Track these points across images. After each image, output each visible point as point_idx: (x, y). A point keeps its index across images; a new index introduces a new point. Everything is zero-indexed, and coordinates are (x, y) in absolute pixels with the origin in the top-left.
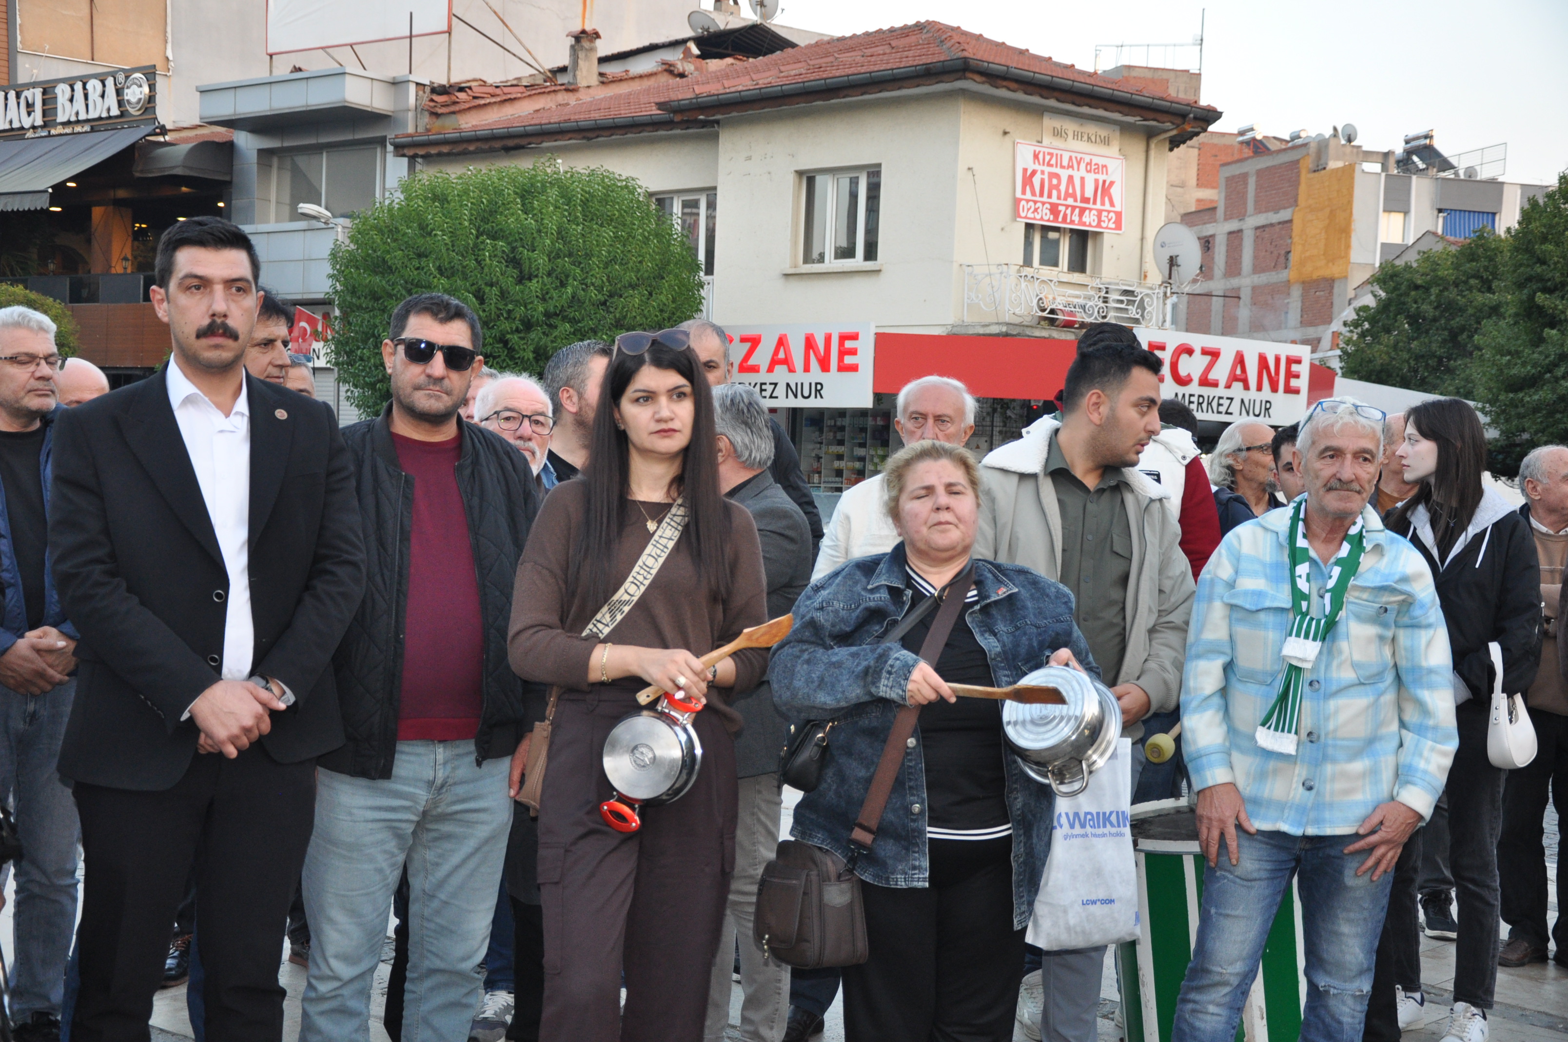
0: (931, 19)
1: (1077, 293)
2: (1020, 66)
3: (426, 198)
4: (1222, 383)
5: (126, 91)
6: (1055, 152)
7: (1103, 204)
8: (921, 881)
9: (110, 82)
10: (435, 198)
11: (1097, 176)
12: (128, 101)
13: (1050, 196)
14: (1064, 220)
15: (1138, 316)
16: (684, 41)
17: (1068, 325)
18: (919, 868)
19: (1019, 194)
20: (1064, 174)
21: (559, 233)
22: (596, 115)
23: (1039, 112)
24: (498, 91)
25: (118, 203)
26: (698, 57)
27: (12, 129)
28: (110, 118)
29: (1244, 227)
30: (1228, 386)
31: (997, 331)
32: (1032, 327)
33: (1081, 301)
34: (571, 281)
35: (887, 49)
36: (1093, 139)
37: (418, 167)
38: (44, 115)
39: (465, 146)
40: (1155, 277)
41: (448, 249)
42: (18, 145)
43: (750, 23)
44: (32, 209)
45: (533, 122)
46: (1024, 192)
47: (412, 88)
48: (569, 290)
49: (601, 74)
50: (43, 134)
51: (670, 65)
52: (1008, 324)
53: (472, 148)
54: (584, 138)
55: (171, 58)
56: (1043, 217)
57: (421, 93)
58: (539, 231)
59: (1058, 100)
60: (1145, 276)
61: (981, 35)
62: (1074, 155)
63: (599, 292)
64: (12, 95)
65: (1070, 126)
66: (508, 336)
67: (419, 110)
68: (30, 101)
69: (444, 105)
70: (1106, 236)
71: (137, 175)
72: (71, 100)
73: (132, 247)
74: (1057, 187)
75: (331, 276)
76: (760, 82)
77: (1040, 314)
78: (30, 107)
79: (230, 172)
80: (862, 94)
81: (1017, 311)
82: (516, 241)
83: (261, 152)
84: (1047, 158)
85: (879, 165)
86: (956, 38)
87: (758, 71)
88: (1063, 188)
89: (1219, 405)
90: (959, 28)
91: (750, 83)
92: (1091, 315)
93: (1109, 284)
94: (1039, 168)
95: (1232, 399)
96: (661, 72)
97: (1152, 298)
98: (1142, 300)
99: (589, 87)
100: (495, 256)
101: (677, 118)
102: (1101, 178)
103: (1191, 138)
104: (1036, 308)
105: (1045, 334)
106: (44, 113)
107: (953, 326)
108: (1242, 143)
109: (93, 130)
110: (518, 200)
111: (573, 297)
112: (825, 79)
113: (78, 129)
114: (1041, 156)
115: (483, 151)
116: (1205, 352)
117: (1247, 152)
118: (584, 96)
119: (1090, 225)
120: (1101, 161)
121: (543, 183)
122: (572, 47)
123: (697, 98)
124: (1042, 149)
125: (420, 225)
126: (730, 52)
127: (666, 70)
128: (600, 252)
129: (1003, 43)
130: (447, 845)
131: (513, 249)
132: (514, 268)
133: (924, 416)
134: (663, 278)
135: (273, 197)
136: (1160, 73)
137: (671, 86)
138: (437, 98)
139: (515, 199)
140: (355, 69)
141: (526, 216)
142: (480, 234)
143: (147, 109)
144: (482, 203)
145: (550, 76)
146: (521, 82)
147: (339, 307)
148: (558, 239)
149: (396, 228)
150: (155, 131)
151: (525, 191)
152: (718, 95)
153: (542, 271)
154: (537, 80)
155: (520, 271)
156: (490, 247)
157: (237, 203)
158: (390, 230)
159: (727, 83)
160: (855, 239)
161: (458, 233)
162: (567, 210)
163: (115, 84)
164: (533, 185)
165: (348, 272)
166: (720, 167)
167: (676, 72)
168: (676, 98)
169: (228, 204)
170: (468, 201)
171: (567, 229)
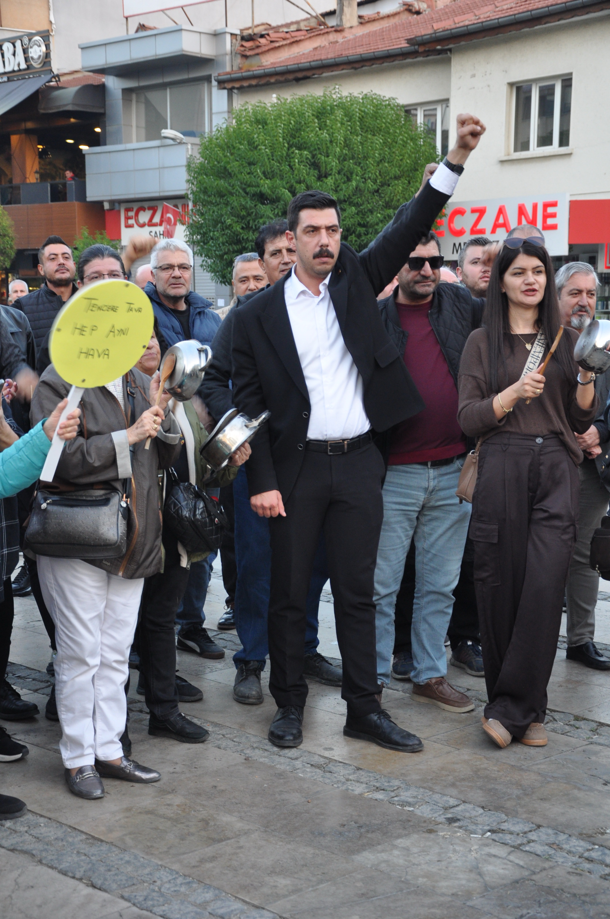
3: (251, 122)
5: (30, 50)
9: (18, 44)
10: (258, 122)
12: (32, 58)
21: (345, 142)
24: (288, 36)
25: (28, 132)
28: (20, 70)
34: (354, 176)
37: (235, 97)
39: (267, 79)
41: (269, 159)
45: (315, 59)
47: (228, 37)
48: (354, 183)
49: (360, 17)
51: (409, 5)
53: (273, 80)
54: (353, 68)
55: (53, 22)
57: (234, 41)
58: (331, 142)
63: (374, 184)
67: (234, 53)
69: (251, 49)
71: (42, 111)
73: (39, 163)
75: (188, 181)
76: (482, 16)
79: (104, 106)
80: (559, 21)
82: (315, 150)
83: (125, 91)
85: (571, 74)
91: (474, 18)
96: (403, 11)
99: (351, 27)
100: (301, 162)
101: (421, 49)
109: (9, 80)
110: (316, 120)
111: (356, 188)
112: (531, 11)
115: (282, 82)
118: (349, 35)
121: (332, 108)
123: (435, 33)
125: (248, 142)
128: (374, 154)
130: (435, 524)
131: (313, 156)
132: (314, 169)
134: (417, 170)
135: (134, 124)
137: (410, 23)
138: (246, 44)
139: (313, 120)
140: (186, 26)
141: (321, 132)
142: (290, 146)
143: (45, 63)
144: (291, 123)
145: (322, 19)
146: (302, 26)
147: (193, 202)
148: (344, 147)
149: (232, 145)
150: (51, 78)
151: (320, 113)
152: (451, 30)
153: (334, 170)
154: (313, 23)
155: (319, 171)
156: (298, 156)
157: (109, 129)
158: (228, 147)
159: (457, 19)
160: (552, 131)
161: (275, 146)
162: (349, 126)
163: (22, 45)
164: (324, 108)
165: (200, 178)
166: (453, 84)
167: (414, 10)
168: (420, 35)
169: (103, 128)
170: (281, 123)
171: (350, 139)
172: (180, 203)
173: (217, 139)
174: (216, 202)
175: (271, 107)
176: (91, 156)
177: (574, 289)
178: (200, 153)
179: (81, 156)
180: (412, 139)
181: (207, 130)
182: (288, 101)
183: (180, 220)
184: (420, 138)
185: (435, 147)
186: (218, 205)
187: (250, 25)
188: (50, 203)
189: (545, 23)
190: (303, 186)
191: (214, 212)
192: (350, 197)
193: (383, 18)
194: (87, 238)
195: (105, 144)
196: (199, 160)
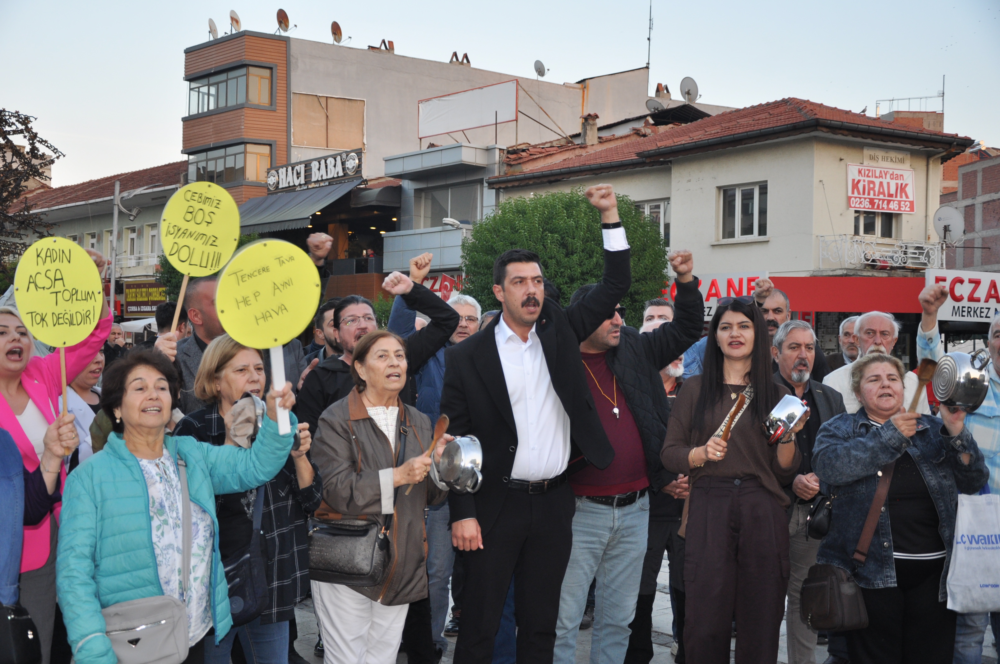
0: (792, 97)
1: (888, 249)
2: (849, 121)
3: (514, 212)
4: (983, 299)
5: (347, 163)
6: (871, 169)
7: (901, 197)
8: (893, 583)
9: (338, 158)
10: (519, 212)
11: (897, 181)
12: (348, 168)
13: (869, 194)
14: (878, 207)
15: (925, 262)
16: (645, 117)
17: (883, 268)
18: (891, 577)
19: (850, 194)
20: (877, 181)
21: (588, 227)
22: (600, 161)
23: (860, 147)
24: (543, 150)
25: (342, 221)
26: (653, 125)
27: (289, 187)
28: (338, 177)
29: (975, 203)
30: (986, 301)
31: (841, 273)
32: (861, 270)
33: (890, 254)
34: (595, 254)
35: (766, 115)
36: (894, 160)
37: (501, 195)
38: (305, 178)
39: (527, 181)
40: (935, 238)
41: (527, 240)
42: (293, 194)
43: (682, 104)
44: (302, 227)
45: (564, 167)
46: (853, 193)
47: (497, 152)
48: (595, 259)
49: (599, 138)
50: (305, 188)
51: (638, 130)
52: (847, 269)
53: (531, 182)
54: (593, 174)
55: (365, 143)
56: (866, 206)
57: (502, 154)
58: (577, 227)
59: (873, 139)
60: (929, 238)
61: (822, 104)
62: (882, 170)
64: (290, 169)
65: (880, 153)
66: (562, 286)
67: (501, 163)
68: (299, 171)
69: (515, 160)
70: (903, 215)
71: (353, 206)
72: (319, 169)
73: (349, 244)
74: (873, 189)
75: (462, 257)
76: (695, 138)
77: (866, 262)
78: (298, 174)
79: (400, 202)
80: (755, 142)
81: (852, 262)
82: (564, 233)
83: (416, 190)
84: (867, 172)
85: (766, 181)
86: (809, 107)
87: (691, 132)
88: (877, 189)
89: (981, 312)
90: (808, 101)
91: (688, 139)
92: (897, 262)
93: (907, 243)
94: (861, 178)
95: (989, 309)
96: (633, 134)
97: (934, 251)
98: (928, 252)
99: (593, 145)
100: (553, 242)
101: (648, 161)
102: (900, 182)
103: (954, 156)
104: (863, 259)
105: (869, 274)
106: (306, 177)
107: (814, 271)
108: (972, 153)
109: (330, 184)
110: (565, 211)
111: (597, 263)
112: (734, 135)
113: (322, 184)
114: (863, 172)
115: (538, 184)
116: (971, 281)
117: (975, 158)
118: (591, 150)
119: (894, 210)
120: (899, 173)
121: (578, 202)
122: (583, 124)
123: (659, 149)
124: (864, 168)
125: (511, 227)
126: (670, 121)
127: (635, 133)
129: (836, 108)
130: (615, 561)
131: (563, 238)
132: (563, 248)
133: (874, 332)
134: (645, 250)
135: (422, 215)
136: (917, 114)
137: (638, 142)
138: (510, 156)
139: (563, 211)
140: (465, 143)
141: (569, 220)
142: (544, 231)
143: (357, 171)
144: (545, 213)
145: (570, 139)
146: (554, 144)
147: (466, 272)
148: (587, 231)
149: (498, 230)
150: (361, 182)
151: (568, 206)
152: (671, 147)
153: (579, 249)
154: (563, 142)
155: (567, 250)
156: (550, 238)
157: (403, 218)
158: (495, 231)
159: (675, 140)
160: (753, 223)
161: (532, 230)
162: (591, 215)
163: (341, 160)
164: (572, 202)
165: (472, 254)
166: (672, 187)
167: (641, 134)
168: (647, 150)
169: (399, 219)
170: (537, 213)
171: (592, 225)
172: (456, 274)
173: (486, 225)
174: (484, 273)
175: (529, 201)
176: (388, 238)
177: (793, 343)
178: (472, 235)
179: (381, 239)
180: (641, 227)
181: (479, 218)
182: (543, 197)
183: (455, 287)
184: (648, 226)
185: (659, 233)
186: (486, 275)
187: (514, 144)
188: (355, 274)
189: (745, 144)
190: (554, 261)
191: (482, 280)
192: (591, 271)
193: (617, 139)
194: (381, 300)
195: (399, 230)
196: (471, 240)
